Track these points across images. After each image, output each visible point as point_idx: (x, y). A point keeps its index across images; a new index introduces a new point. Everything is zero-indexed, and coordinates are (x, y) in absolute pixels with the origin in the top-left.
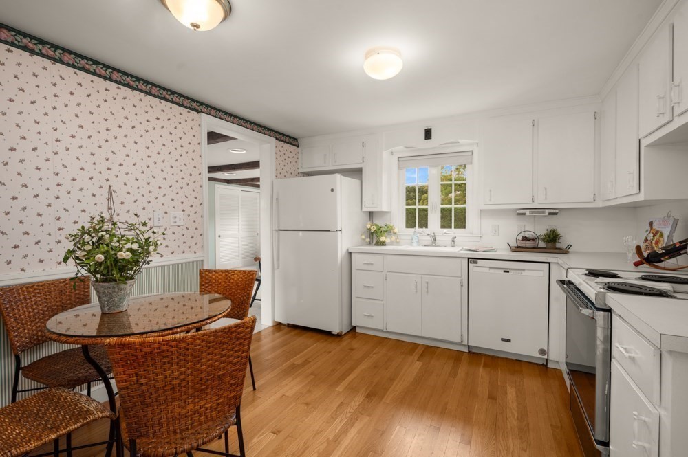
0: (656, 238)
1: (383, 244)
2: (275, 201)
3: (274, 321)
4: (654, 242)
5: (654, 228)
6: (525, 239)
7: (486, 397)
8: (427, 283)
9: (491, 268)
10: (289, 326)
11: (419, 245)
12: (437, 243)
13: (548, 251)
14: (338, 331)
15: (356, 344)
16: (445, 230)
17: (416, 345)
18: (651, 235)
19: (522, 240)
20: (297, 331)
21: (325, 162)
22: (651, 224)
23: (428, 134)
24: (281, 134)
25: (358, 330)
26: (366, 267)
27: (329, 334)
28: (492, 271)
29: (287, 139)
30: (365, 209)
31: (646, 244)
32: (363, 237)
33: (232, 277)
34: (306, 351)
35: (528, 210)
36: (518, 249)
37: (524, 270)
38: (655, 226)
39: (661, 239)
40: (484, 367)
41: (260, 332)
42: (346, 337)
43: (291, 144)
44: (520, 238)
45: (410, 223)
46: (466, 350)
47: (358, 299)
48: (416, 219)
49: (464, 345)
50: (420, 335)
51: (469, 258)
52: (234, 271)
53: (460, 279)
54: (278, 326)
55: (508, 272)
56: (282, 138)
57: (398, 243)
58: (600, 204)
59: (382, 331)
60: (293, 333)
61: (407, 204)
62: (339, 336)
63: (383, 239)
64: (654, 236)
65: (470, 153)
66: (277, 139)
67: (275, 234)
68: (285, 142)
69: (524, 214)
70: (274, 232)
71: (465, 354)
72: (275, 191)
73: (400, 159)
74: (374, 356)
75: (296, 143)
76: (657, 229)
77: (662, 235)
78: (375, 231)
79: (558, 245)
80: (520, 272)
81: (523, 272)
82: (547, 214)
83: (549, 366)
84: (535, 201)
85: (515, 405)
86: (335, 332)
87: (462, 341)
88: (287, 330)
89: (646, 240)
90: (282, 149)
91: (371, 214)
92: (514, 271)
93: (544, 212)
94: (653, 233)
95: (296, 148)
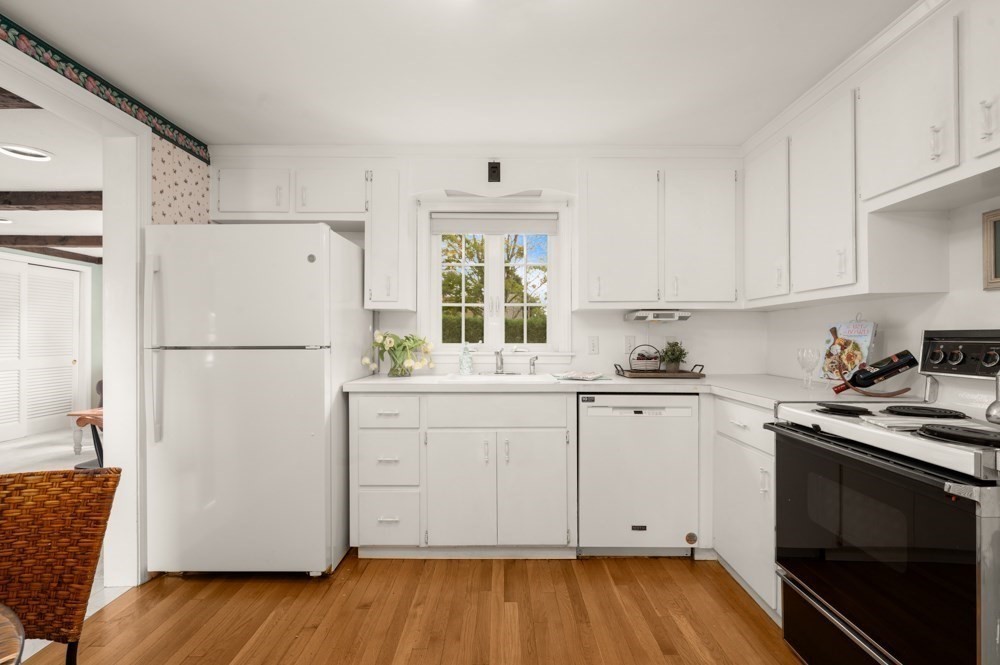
0: (846, 350)
1: (406, 373)
2: (149, 277)
3: (145, 572)
4: (844, 357)
5: (839, 336)
6: (642, 357)
7: (660, 653)
8: (507, 443)
9: (615, 408)
10: (187, 576)
11: (473, 373)
12: (507, 368)
13: (671, 375)
14: (324, 569)
15: (367, 589)
16: (515, 346)
17: (486, 565)
18: (838, 348)
19: (638, 359)
20: (213, 587)
21: (278, 204)
22: (834, 331)
23: (494, 172)
24: (165, 122)
25: (362, 554)
26: (383, 422)
27: (302, 577)
28: (617, 413)
29: (181, 139)
30: (369, 305)
31: (829, 360)
32: (367, 360)
33: (16, 498)
34: (252, 640)
35: (652, 312)
36: (636, 373)
37: (663, 408)
38: (842, 334)
39: (856, 352)
40: (616, 584)
41: (101, 612)
42: (341, 577)
43: (191, 151)
44: (635, 356)
45: (451, 333)
46: (573, 556)
47: (363, 490)
48: (462, 328)
49: (571, 548)
50: (493, 543)
51: (579, 393)
52: (22, 478)
53: (565, 430)
54: (156, 582)
55: (641, 412)
56: (169, 132)
57: (430, 372)
58: (742, 305)
59: (417, 547)
60: (203, 595)
61: (445, 301)
62: (325, 576)
63: (408, 363)
64: (843, 348)
65: (555, 217)
66: (155, 130)
67: (151, 357)
68: (176, 143)
69: (644, 318)
70: (148, 353)
71: (573, 563)
72: (149, 252)
73: (434, 216)
74: (419, 610)
75: (203, 154)
76: (847, 338)
77: (856, 347)
78: (392, 350)
79: (683, 366)
80: (658, 411)
81: (663, 412)
82: (677, 318)
83: (697, 557)
84: (662, 298)
85: (707, 653)
86: (316, 572)
87: (568, 542)
88: (185, 587)
89: (829, 355)
90: (168, 159)
91: (376, 315)
92: (651, 411)
93: (672, 316)
94: (840, 344)
95: (204, 164)
